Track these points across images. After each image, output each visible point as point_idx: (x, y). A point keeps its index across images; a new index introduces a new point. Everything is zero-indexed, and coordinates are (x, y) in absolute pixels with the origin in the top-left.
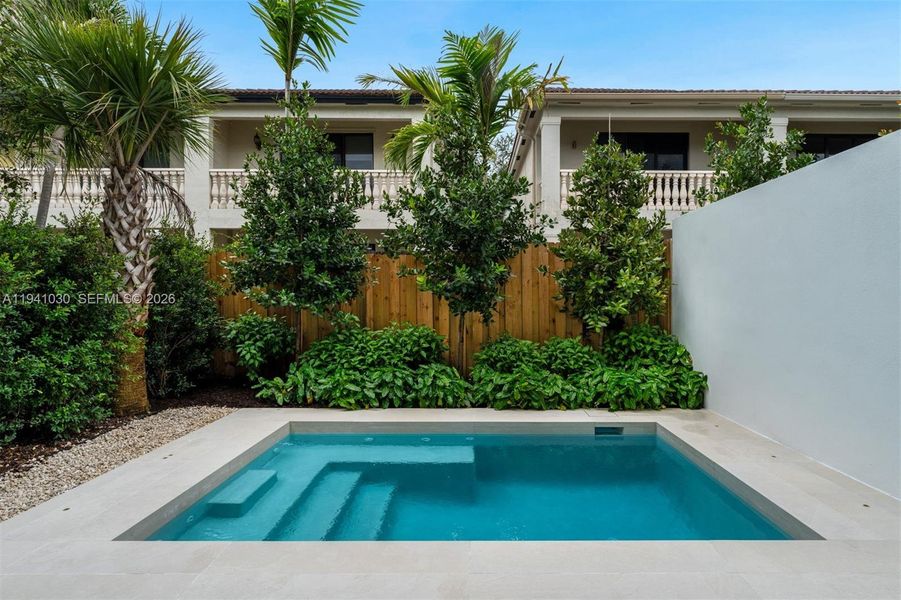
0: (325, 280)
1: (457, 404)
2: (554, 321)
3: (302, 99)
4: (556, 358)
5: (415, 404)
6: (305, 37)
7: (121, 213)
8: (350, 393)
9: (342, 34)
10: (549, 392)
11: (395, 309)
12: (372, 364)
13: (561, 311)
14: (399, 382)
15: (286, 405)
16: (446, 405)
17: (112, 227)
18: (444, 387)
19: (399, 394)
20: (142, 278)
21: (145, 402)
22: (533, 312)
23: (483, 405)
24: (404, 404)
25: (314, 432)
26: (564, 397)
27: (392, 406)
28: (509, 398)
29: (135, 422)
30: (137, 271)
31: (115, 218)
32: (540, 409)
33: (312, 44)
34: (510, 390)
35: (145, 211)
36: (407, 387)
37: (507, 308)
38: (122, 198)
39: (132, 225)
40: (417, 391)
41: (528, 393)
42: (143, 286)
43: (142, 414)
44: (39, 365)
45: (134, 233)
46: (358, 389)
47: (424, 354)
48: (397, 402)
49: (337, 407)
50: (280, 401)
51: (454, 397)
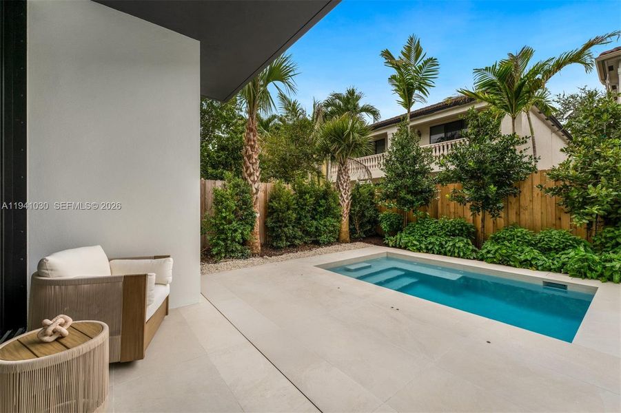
0: (409, 197)
1: (465, 257)
2: (560, 219)
3: (415, 116)
4: (544, 241)
5: (445, 254)
6: (417, 92)
7: (342, 178)
8: (415, 245)
9: (433, 84)
10: (522, 257)
11: (452, 210)
12: (431, 234)
13: (566, 213)
14: (438, 243)
15: (393, 247)
16: (459, 256)
17: (339, 183)
18: (459, 247)
19: (437, 248)
20: (347, 199)
21: (348, 239)
22: (542, 213)
23: (482, 260)
24: (439, 253)
25: (395, 257)
26: (533, 263)
27: (433, 253)
28: (494, 258)
29: (343, 245)
30: (345, 196)
31: (340, 180)
32: (515, 266)
33: (421, 94)
34: (495, 253)
35: (349, 177)
36: (441, 245)
37: (521, 210)
38: (342, 174)
39: (344, 182)
40: (446, 248)
41: (508, 257)
42: (347, 201)
43: (347, 242)
44: (315, 223)
45: (345, 184)
46: (418, 243)
47: (457, 232)
48: (436, 252)
49: (409, 250)
50: (390, 245)
51: (464, 253)
